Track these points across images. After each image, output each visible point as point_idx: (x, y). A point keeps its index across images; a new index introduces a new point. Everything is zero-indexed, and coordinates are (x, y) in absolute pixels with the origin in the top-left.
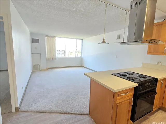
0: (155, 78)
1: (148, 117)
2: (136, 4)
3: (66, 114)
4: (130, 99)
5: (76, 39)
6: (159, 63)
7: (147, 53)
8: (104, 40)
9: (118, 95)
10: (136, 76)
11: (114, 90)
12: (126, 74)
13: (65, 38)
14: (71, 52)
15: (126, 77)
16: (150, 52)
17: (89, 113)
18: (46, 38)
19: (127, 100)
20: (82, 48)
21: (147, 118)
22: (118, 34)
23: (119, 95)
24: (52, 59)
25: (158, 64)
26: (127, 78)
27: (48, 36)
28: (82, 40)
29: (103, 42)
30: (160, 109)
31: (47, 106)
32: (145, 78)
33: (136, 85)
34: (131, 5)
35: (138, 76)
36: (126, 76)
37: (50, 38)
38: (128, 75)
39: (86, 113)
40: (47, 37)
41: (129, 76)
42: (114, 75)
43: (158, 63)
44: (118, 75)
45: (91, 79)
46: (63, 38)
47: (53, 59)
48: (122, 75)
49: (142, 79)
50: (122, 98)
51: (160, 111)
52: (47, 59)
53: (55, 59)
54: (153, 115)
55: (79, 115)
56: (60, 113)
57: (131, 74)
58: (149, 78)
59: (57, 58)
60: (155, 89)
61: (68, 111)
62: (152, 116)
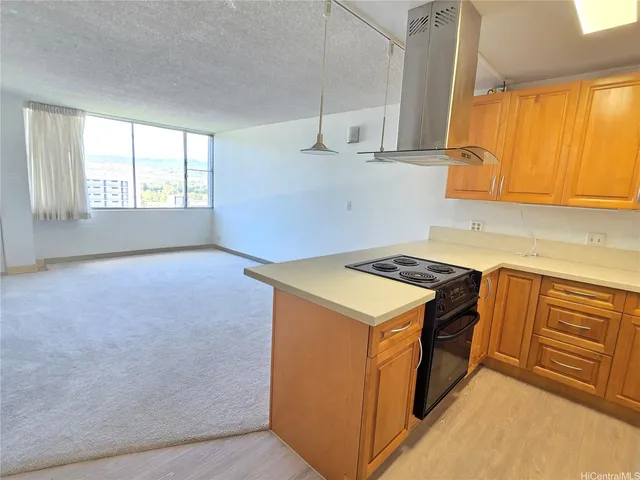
0: (475, 272)
1: (455, 394)
2: (425, 20)
3: (171, 450)
4: (412, 345)
5: (186, 131)
6: (476, 227)
7: (444, 193)
8: (320, 137)
9: (383, 333)
10: (421, 268)
11: (373, 318)
12: (391, 263)
13: (133, 122)
14: (156, 190)
15: (395, 274)
17: (268, 422)
18: (28, 112)
19: (405, 349)
20: (212, 171)
21: (454, 400)
22: (353, 125)
23: (386, 335)
24: (64, 218)
25: (473, 228)
26: (398, 277)
27: (39, 106)
28: (212, 136)
29: (319, 146)
30: (481, 365)
31: (68, 434)
32: (448, 272)
33: (430, 294)
34: (411, 24)
35: (430, 268)
36: (394, 269)
37: (49, 117)
38: (399, 267)
39: (256, 426)
40: (34, 108)
41: (402, 268)
42: (355, 268)
43: (474, 224)
44: (370, 268)
45: (275, 289)
46: (124, 120)
47: (73, 217)
48: (382, 268)
49: (442, 278)
50: (393, 343)
51: (483, 372)
52: (36, 216)
53: (85, 216)
54: (467, 387)
55: (228, 441)
56: (143, 450)
57: (405, 264)
58: (459, 273)
59: (90, 211)
60: (475, 304)
61: (180, 432)
62: (464, 390)
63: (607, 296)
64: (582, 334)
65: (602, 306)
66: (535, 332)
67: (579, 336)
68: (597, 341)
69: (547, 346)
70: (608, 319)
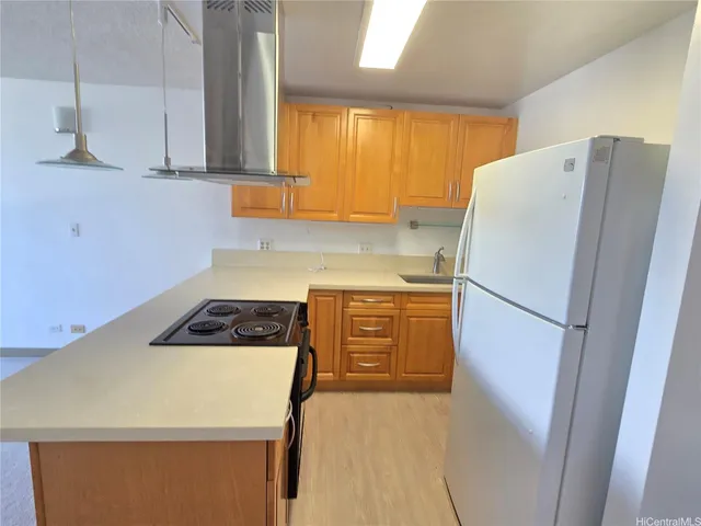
6: (265, 246)
7: (231, 212)
16: (240, 210)
25: (262, 248)
29: (82, 156)
43: (262, 244)
63: (390, 298)
64: (377, 334)
65: (387, 307)
66: (343, 343)
67: (376, 336)
68: (386, 337)
69: (353, 353)
70: (391, 317)
